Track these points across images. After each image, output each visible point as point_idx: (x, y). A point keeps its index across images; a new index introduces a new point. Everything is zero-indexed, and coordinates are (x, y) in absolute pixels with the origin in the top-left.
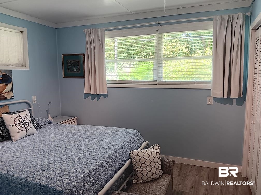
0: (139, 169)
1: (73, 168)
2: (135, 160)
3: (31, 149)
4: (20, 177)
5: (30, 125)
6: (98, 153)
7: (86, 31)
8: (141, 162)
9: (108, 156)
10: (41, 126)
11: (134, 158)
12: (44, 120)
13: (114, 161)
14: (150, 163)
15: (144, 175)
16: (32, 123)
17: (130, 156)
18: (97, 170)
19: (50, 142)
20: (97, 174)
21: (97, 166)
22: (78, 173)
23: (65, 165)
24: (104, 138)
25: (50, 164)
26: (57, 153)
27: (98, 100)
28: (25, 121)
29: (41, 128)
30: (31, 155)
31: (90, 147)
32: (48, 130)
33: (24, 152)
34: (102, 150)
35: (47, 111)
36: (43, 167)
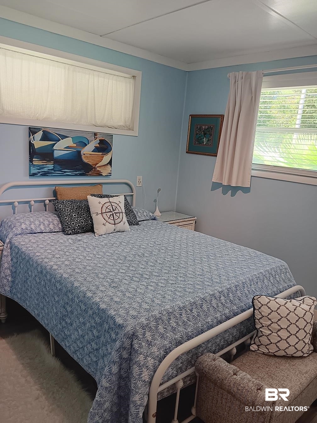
0: (265, 329)
1: (151, 295)
2: (260, 313)
3: (111, 251)
4: (79, 288)
5: (121, 217)
6: (198, 283)
7: (231, 75)
8: (270, 320)
9: (211, 293)
10: (139, 221)
11: (260, 308)
12: (145, 214)
13: (222, 303)
14: (288, 326)
15: (272, 343)
16: (124, 215)
17: (253, 302)
18: (185, 310)
19: (140, 247)
20: (183, 316)
21: (187, 304)
22: (154, 306)
23: (142, 287)
24: (219, 260)
25: (124, 281)
26: (140, 266)
27: (233, 195)
28: (115, 210)
29: (137, 224)
30: (107, 260)
31: (191, 269)
32: (146, 229)
33: (101, 254)
34: (207, 280)
35: (155, 201)
36: (113, 282)
